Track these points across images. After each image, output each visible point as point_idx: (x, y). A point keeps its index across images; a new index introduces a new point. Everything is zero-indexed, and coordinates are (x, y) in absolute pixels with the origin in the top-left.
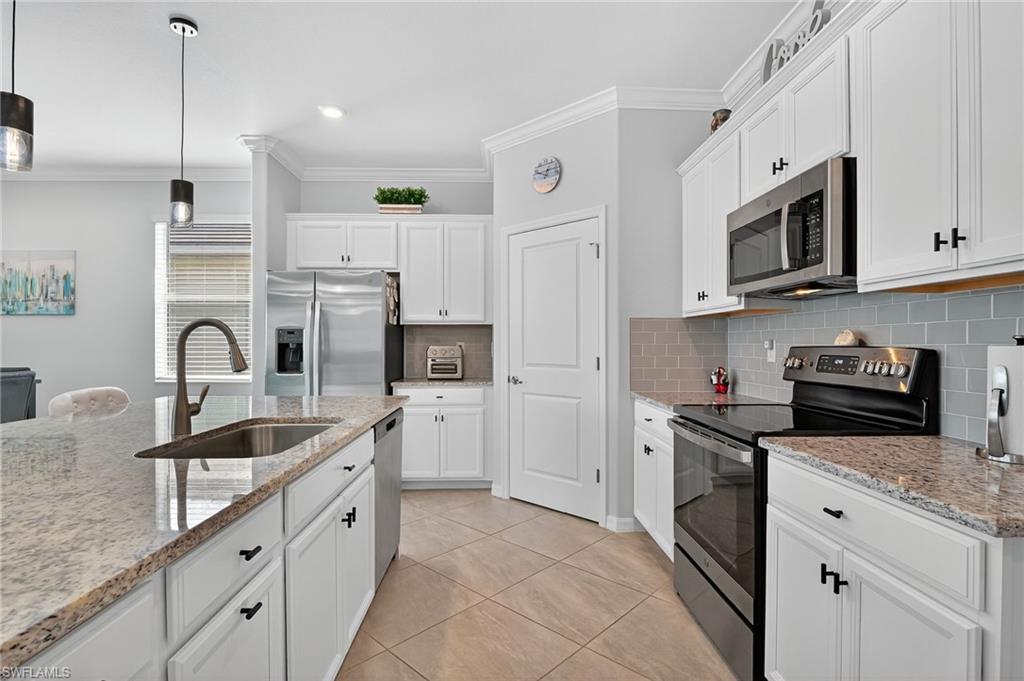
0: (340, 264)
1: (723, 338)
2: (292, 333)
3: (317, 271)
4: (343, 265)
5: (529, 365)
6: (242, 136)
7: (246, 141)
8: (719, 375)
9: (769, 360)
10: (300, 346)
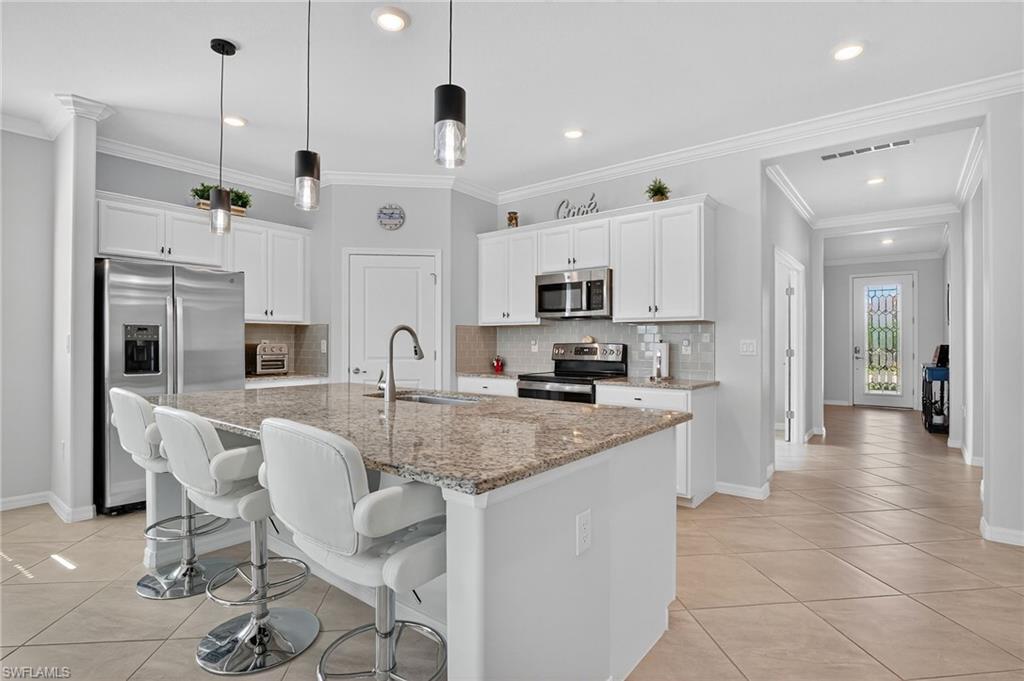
0: (157, 255)
1: (495, 339)
2: (146, 329)
3: (175, 265)
4: (162, 257)
5: (369, 358)
6: (73, 96)
7: (74, 102)
8: (498, 361)
9: (533, 350)
10: (156, 343)
